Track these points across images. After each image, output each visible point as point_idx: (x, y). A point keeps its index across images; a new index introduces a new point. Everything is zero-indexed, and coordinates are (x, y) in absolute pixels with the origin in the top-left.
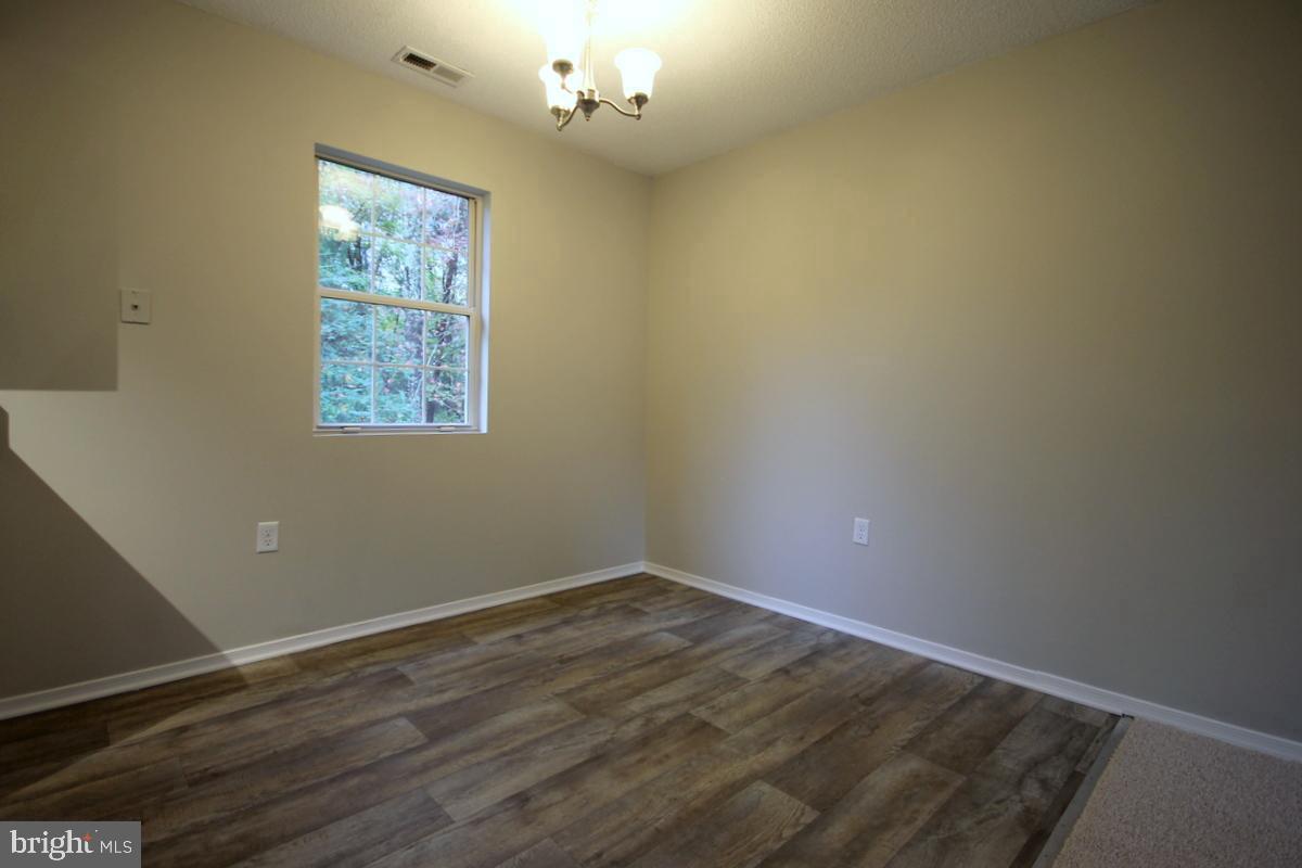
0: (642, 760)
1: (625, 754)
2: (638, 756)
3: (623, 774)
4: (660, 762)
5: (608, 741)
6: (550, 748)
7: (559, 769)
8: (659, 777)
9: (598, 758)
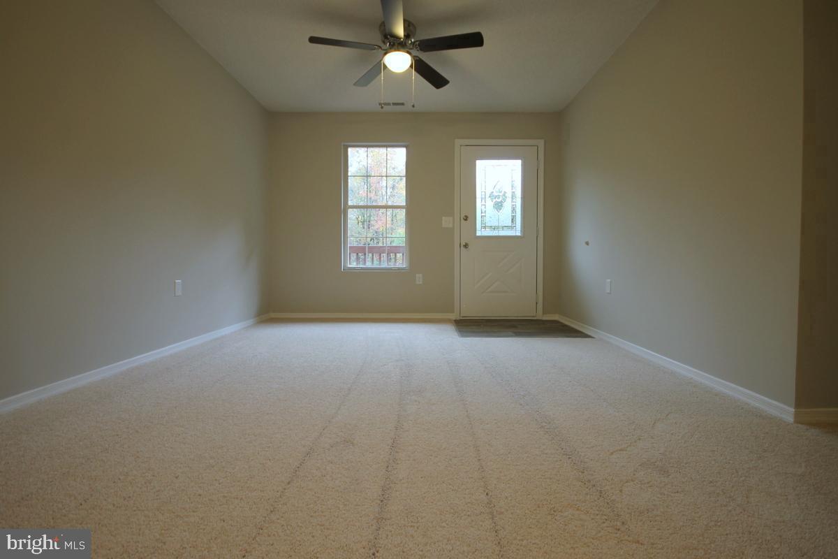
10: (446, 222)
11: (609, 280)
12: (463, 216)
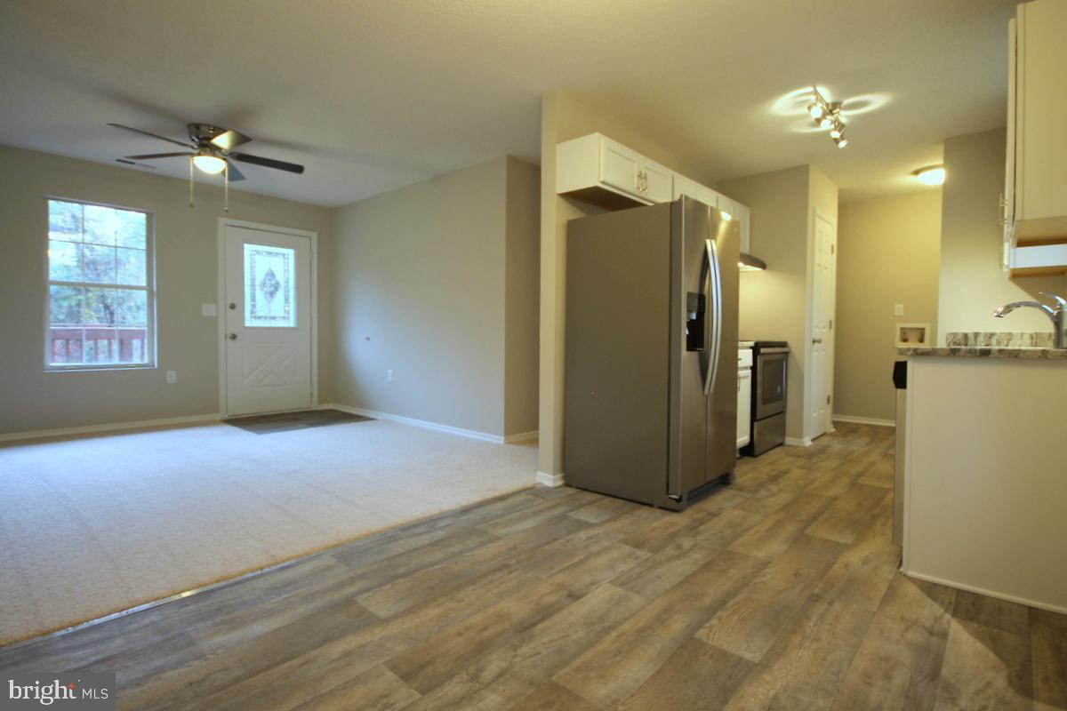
0: (485, 629)
1: (500, 634)
2: (487, 634)
3: (500, 617)
4: (467, 629)
5: (520, 646)
6: (574, 637)
7: (556, 618)
8: (469, 616)
9: (525, 629)
10: (208, 310)
11: (390, 371)
12: (229, 303)
